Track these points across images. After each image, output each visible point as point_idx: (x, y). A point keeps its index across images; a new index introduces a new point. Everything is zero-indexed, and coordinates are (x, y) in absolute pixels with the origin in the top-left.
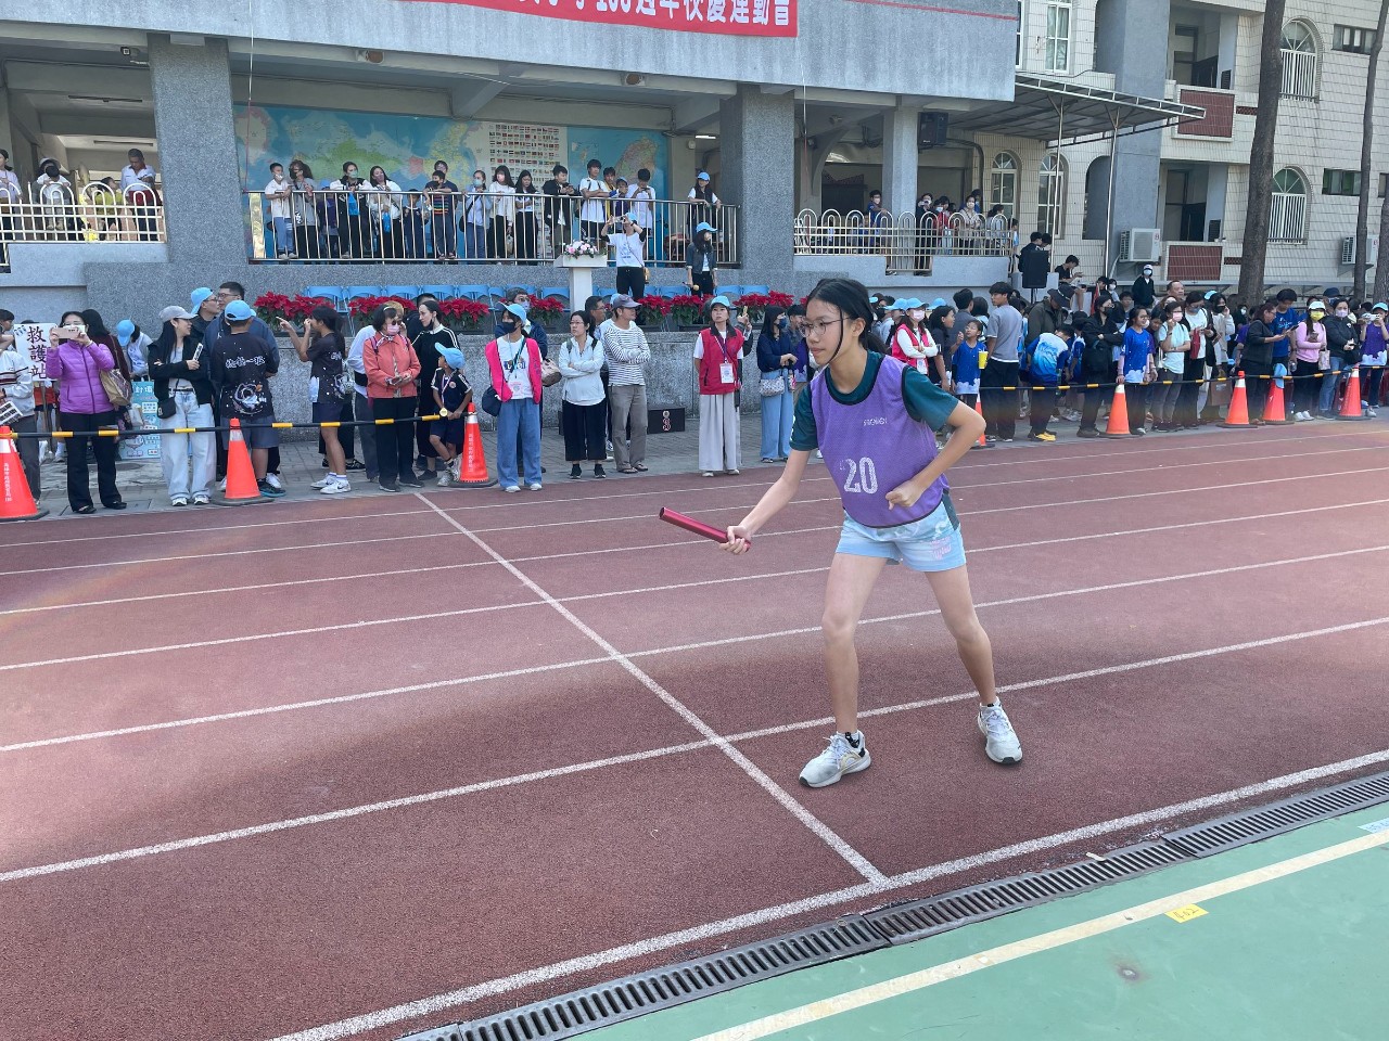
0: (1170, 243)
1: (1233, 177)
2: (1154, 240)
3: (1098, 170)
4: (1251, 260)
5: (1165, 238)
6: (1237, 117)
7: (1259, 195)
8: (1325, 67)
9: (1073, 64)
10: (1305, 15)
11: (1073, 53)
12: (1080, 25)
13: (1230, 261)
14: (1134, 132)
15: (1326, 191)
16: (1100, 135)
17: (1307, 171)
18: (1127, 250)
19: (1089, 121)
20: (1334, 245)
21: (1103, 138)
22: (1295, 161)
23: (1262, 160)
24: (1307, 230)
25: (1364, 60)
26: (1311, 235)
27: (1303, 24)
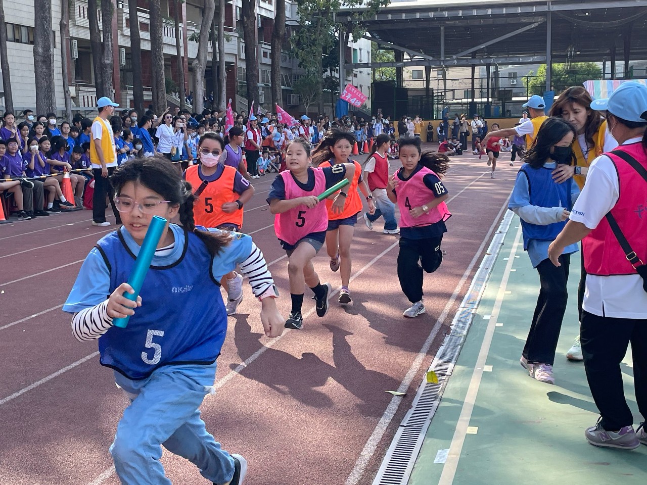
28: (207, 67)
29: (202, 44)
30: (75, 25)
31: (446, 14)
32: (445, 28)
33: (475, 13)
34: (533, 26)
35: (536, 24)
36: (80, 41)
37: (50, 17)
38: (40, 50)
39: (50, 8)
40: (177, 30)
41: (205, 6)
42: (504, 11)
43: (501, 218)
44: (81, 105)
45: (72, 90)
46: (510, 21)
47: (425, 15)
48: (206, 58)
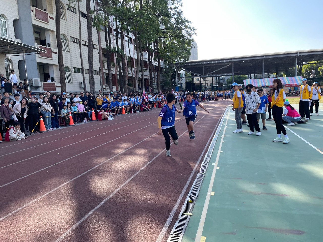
0: (43, 82)
1: (54, 68)
2: (39, 81)
3: (21, 63)
4: (63, 87)
5: (41, 81)
6: (53, 54)
7: (62, 72)
8: (70, 45)
9: (9, 35)
10: (64, 33)
11: (9, 33)
12: (9, 26)
13: (57, 87)
14: (29, 54)
15: (75, 72)
16: (20, 54)
17: (70, 67)
18: (32, 83)
19: (16, 50)
20: (78, 84)
21: (21, 55)
22: (67, 65)
23: (61, 64)
24: (72, 80)
25: (78, 45)
26: (74, 81)
27: (63, 35)
28: (139, 79)
29: (137, 73)
30: (105, 69)
31: (205, 63)
32: (205, 67)
33: (212, 62)
34: (228, 65)
35: (229, 65)
36: (106, 73)
37: (93, 67)
38: (90, 76)
39: (93, 64)
40: (132, 70)
41: (138, 62)
42: (221, 61)
43: (220, 121)
44: (107, 90)
45: (104, 87)
46: (222, 64)
47: (199, 63)
48: (138, 77)
